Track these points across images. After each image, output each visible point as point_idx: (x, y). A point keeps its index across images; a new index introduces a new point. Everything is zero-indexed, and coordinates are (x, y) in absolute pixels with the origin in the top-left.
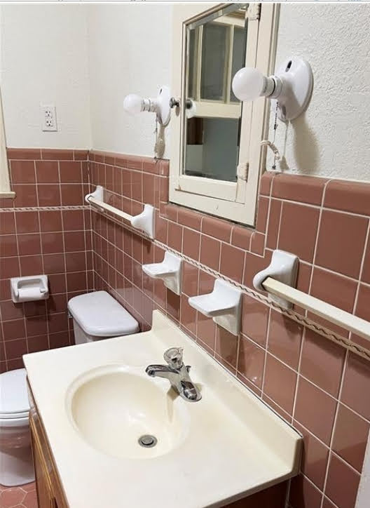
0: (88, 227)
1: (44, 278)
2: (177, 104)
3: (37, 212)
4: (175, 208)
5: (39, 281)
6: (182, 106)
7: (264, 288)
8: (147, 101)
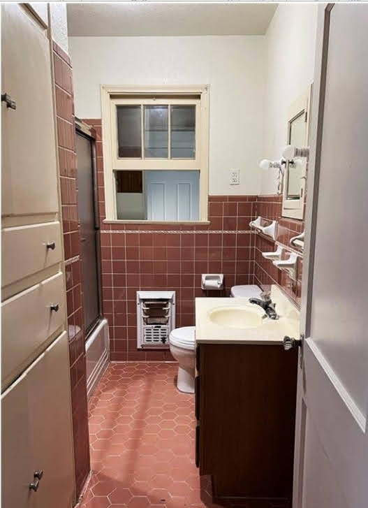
0: (252, 245)
1: (221, 276)
2: (285, 162)
3: (221, 234)
4: (286, 220)
5: (217, 278)
6: (287, 163)
7: (294, 245)
8: (273, 163)
